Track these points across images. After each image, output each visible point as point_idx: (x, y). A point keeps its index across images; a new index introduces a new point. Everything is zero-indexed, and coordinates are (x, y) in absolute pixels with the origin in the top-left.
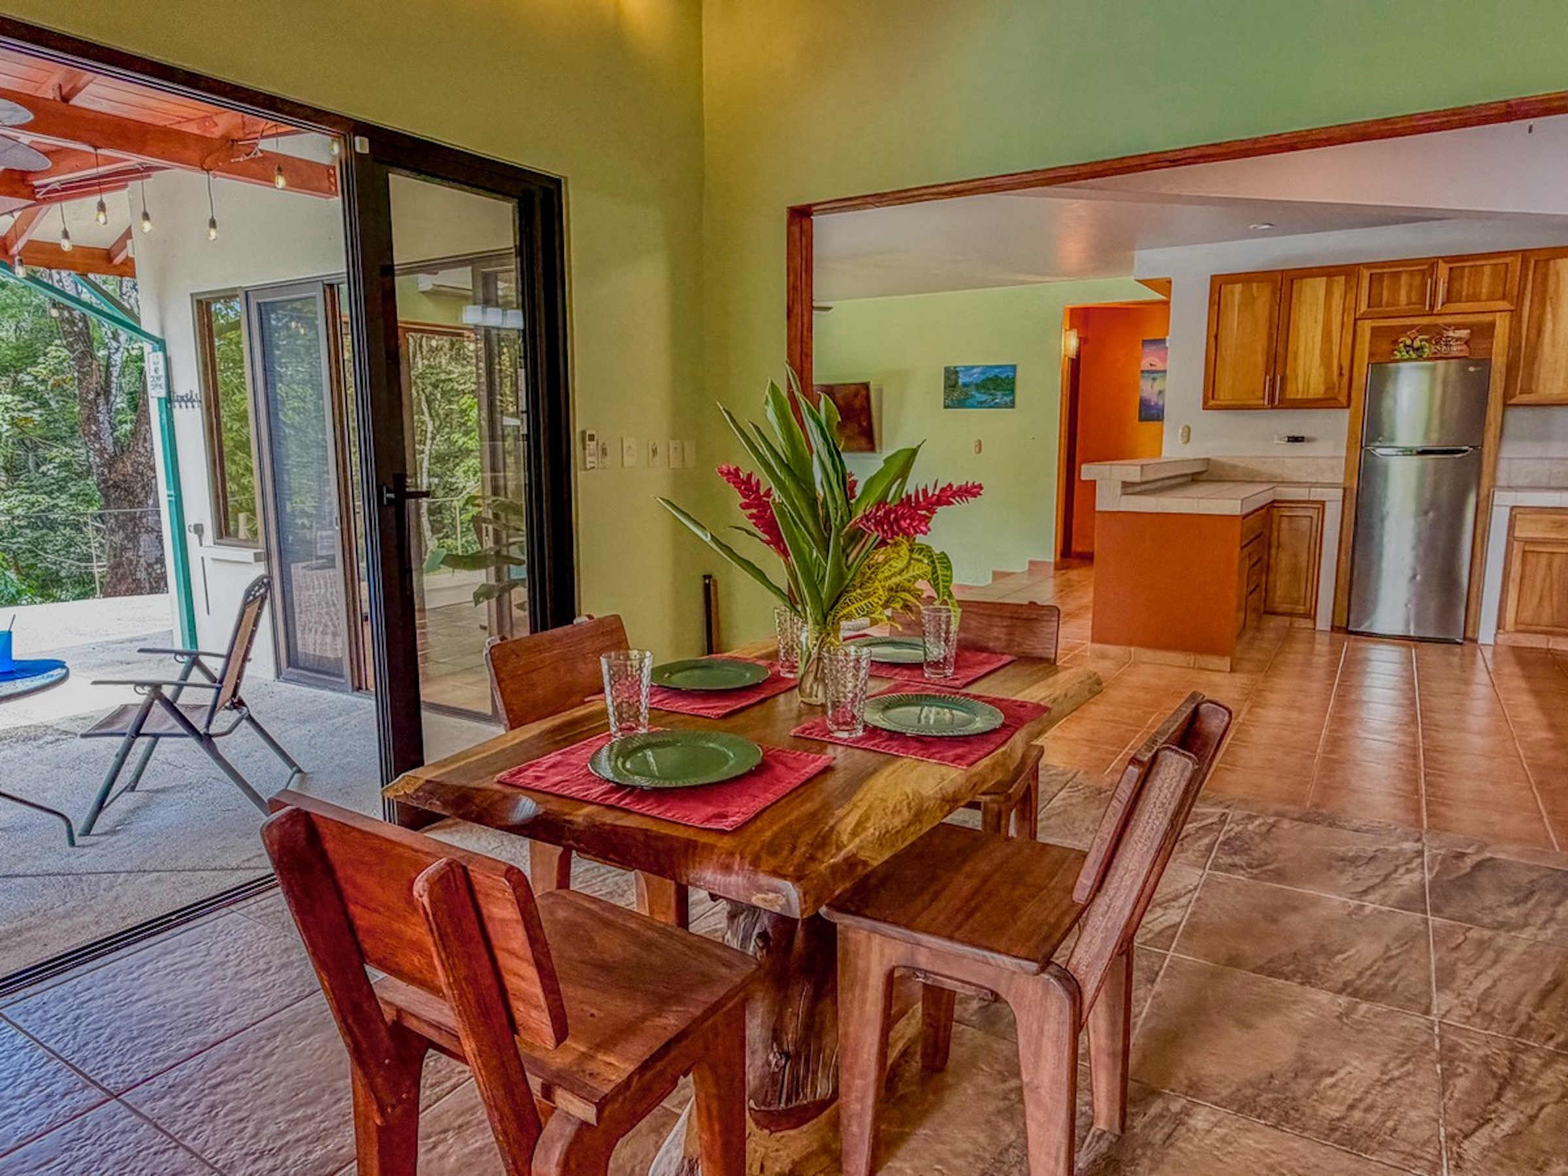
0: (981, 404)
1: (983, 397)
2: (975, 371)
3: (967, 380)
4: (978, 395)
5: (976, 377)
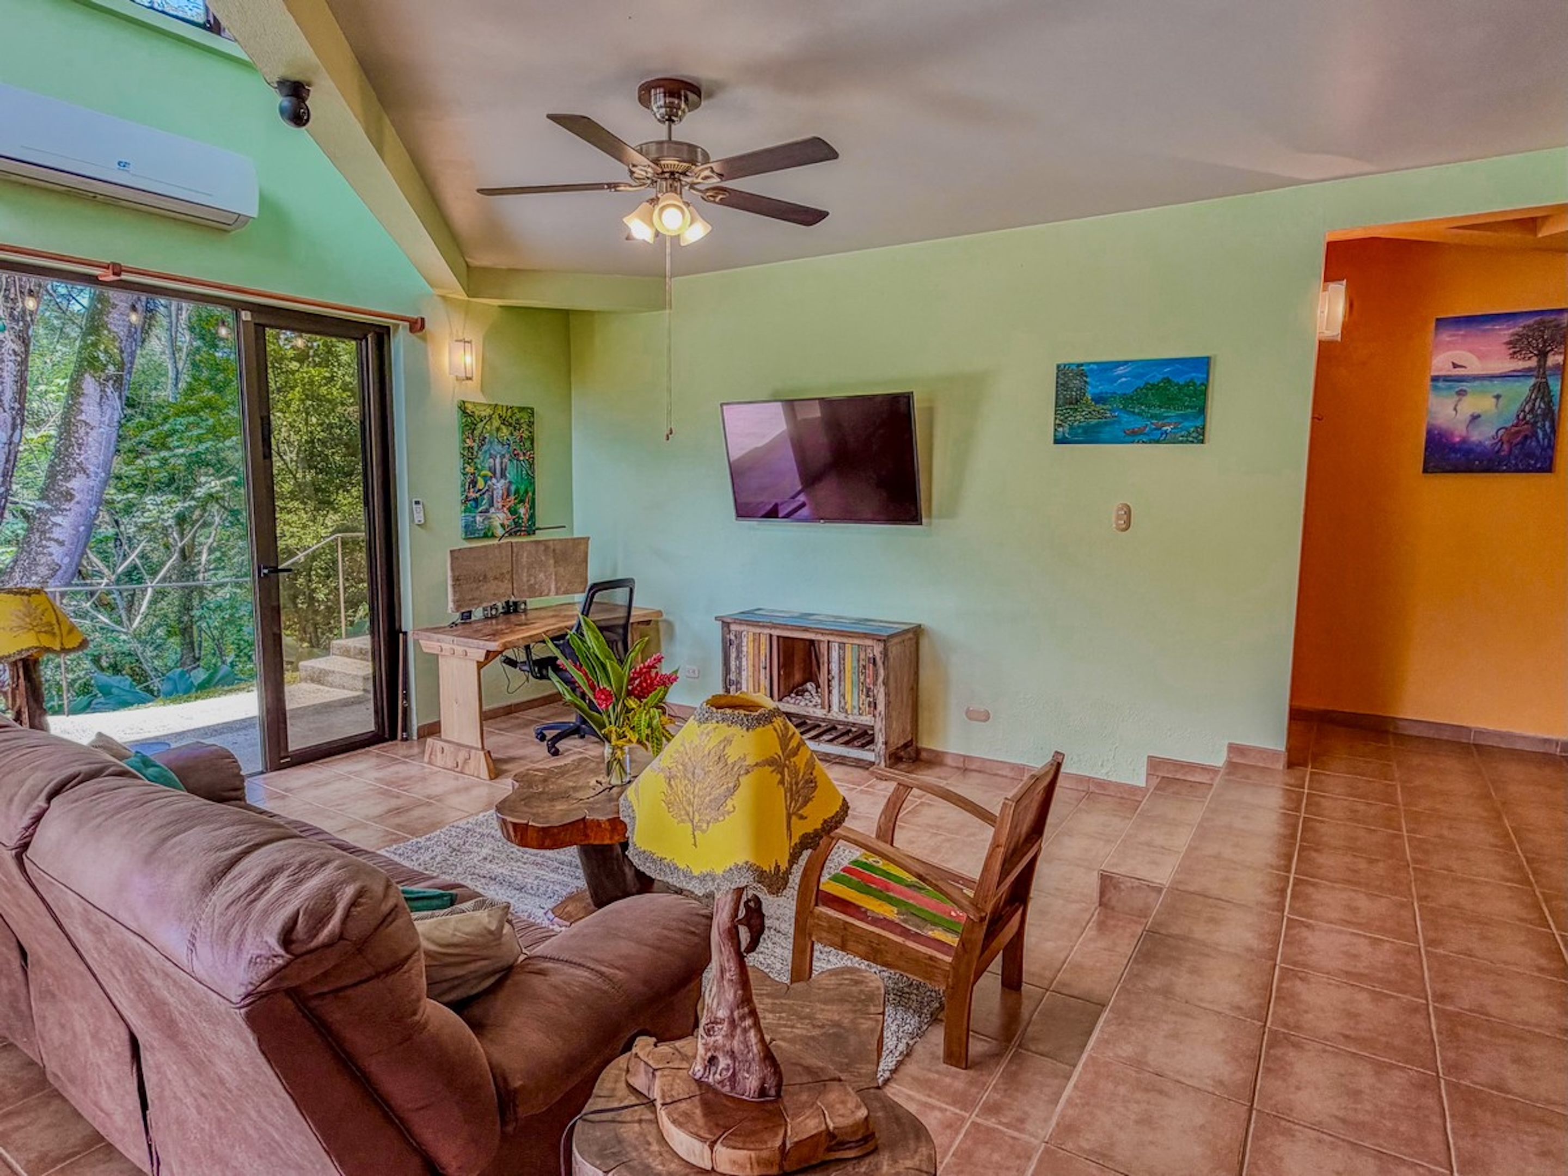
0: (1133, 436)
1: (1138, 423)
2: (1121, 370)
3: (1104, 388)
4: (1125, 417)
5: (1122, 383)
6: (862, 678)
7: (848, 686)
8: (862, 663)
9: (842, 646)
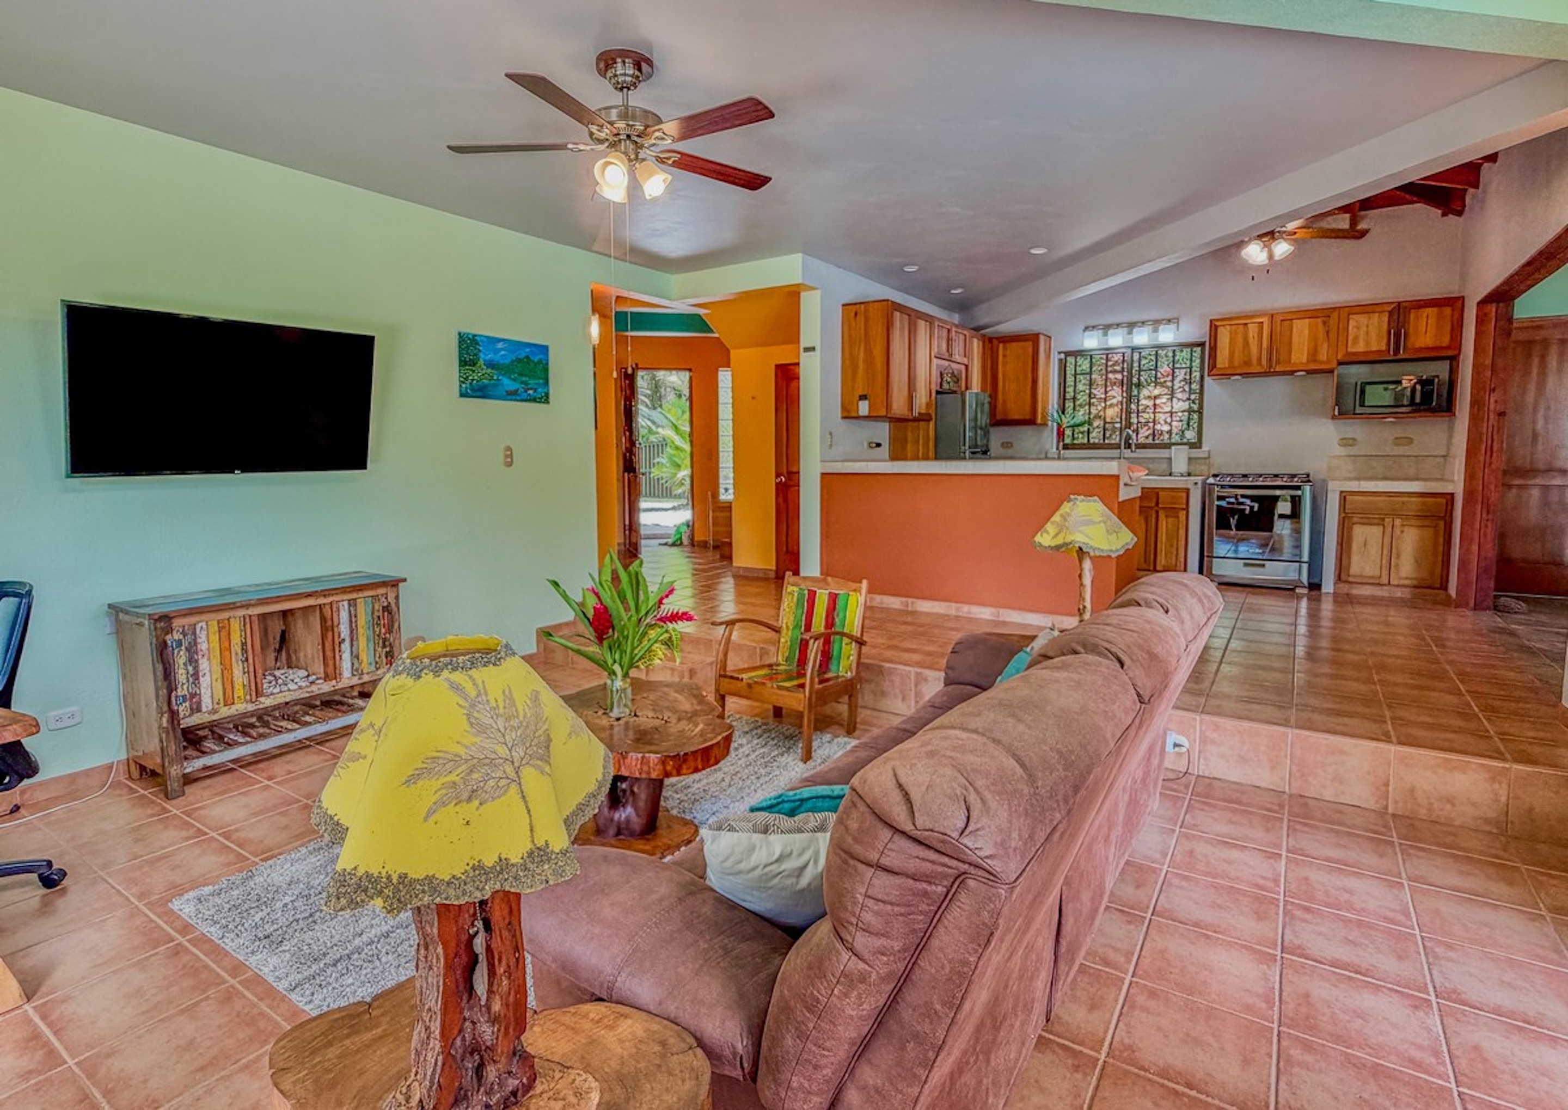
2: (500, 345)
3: (491, 357)
5: (502, 355)
6: (377, 630)
7: (362, 642)
8: (376, 614)
9: (352, 603)
